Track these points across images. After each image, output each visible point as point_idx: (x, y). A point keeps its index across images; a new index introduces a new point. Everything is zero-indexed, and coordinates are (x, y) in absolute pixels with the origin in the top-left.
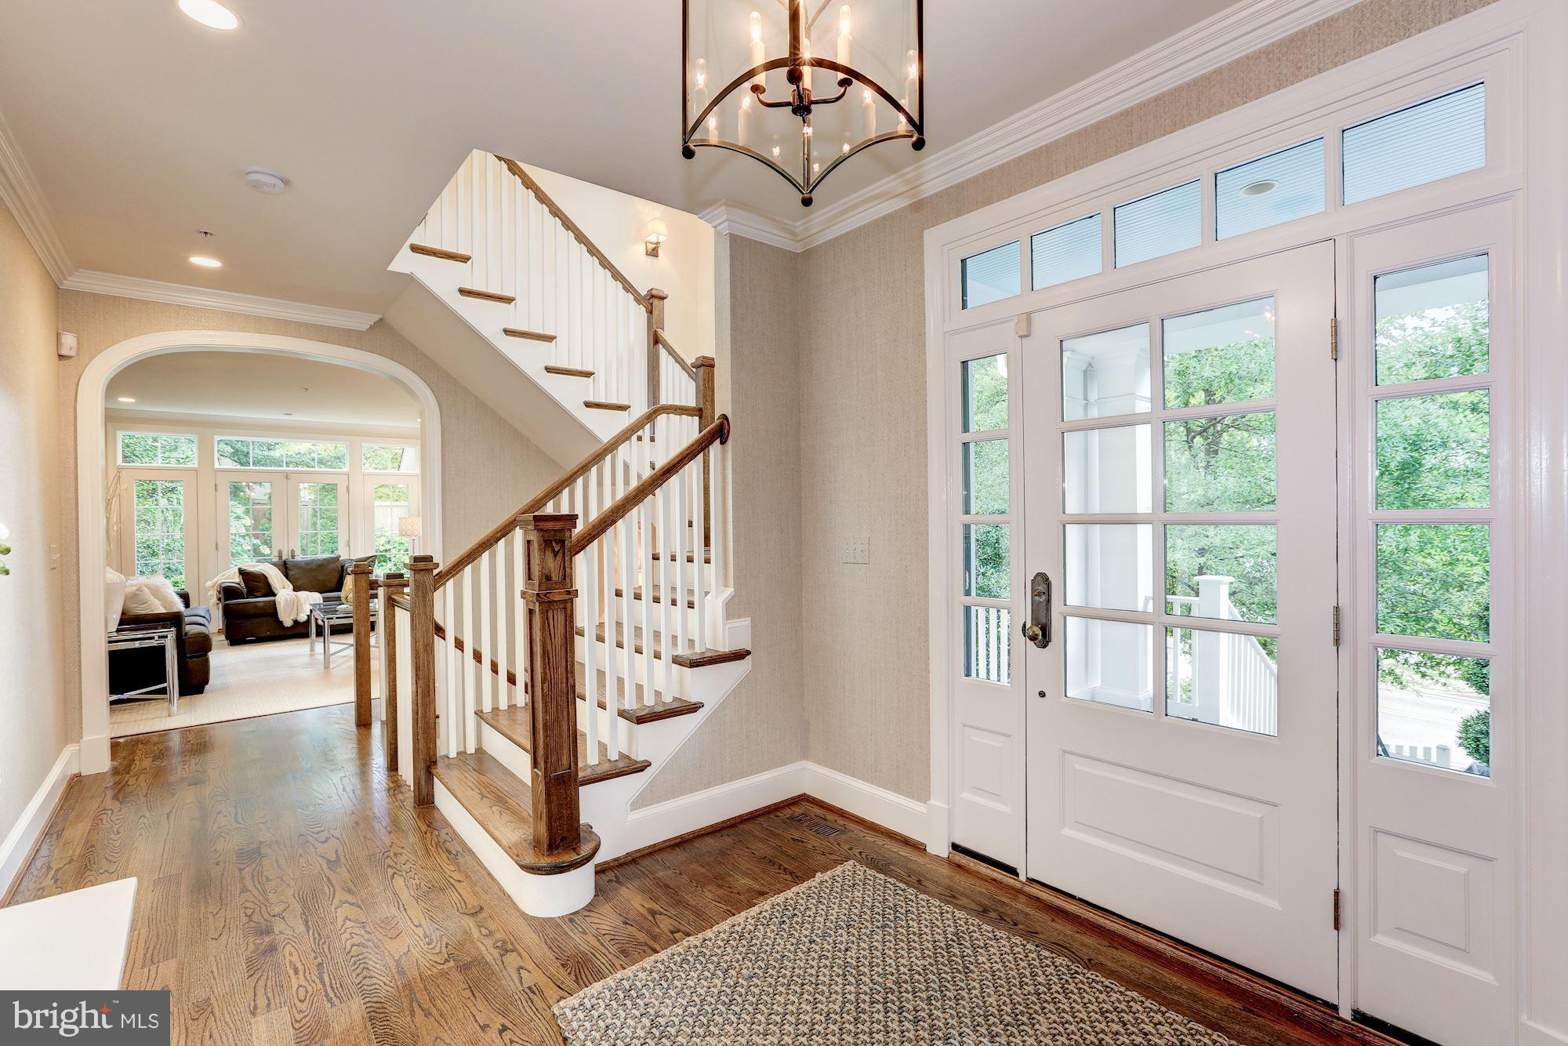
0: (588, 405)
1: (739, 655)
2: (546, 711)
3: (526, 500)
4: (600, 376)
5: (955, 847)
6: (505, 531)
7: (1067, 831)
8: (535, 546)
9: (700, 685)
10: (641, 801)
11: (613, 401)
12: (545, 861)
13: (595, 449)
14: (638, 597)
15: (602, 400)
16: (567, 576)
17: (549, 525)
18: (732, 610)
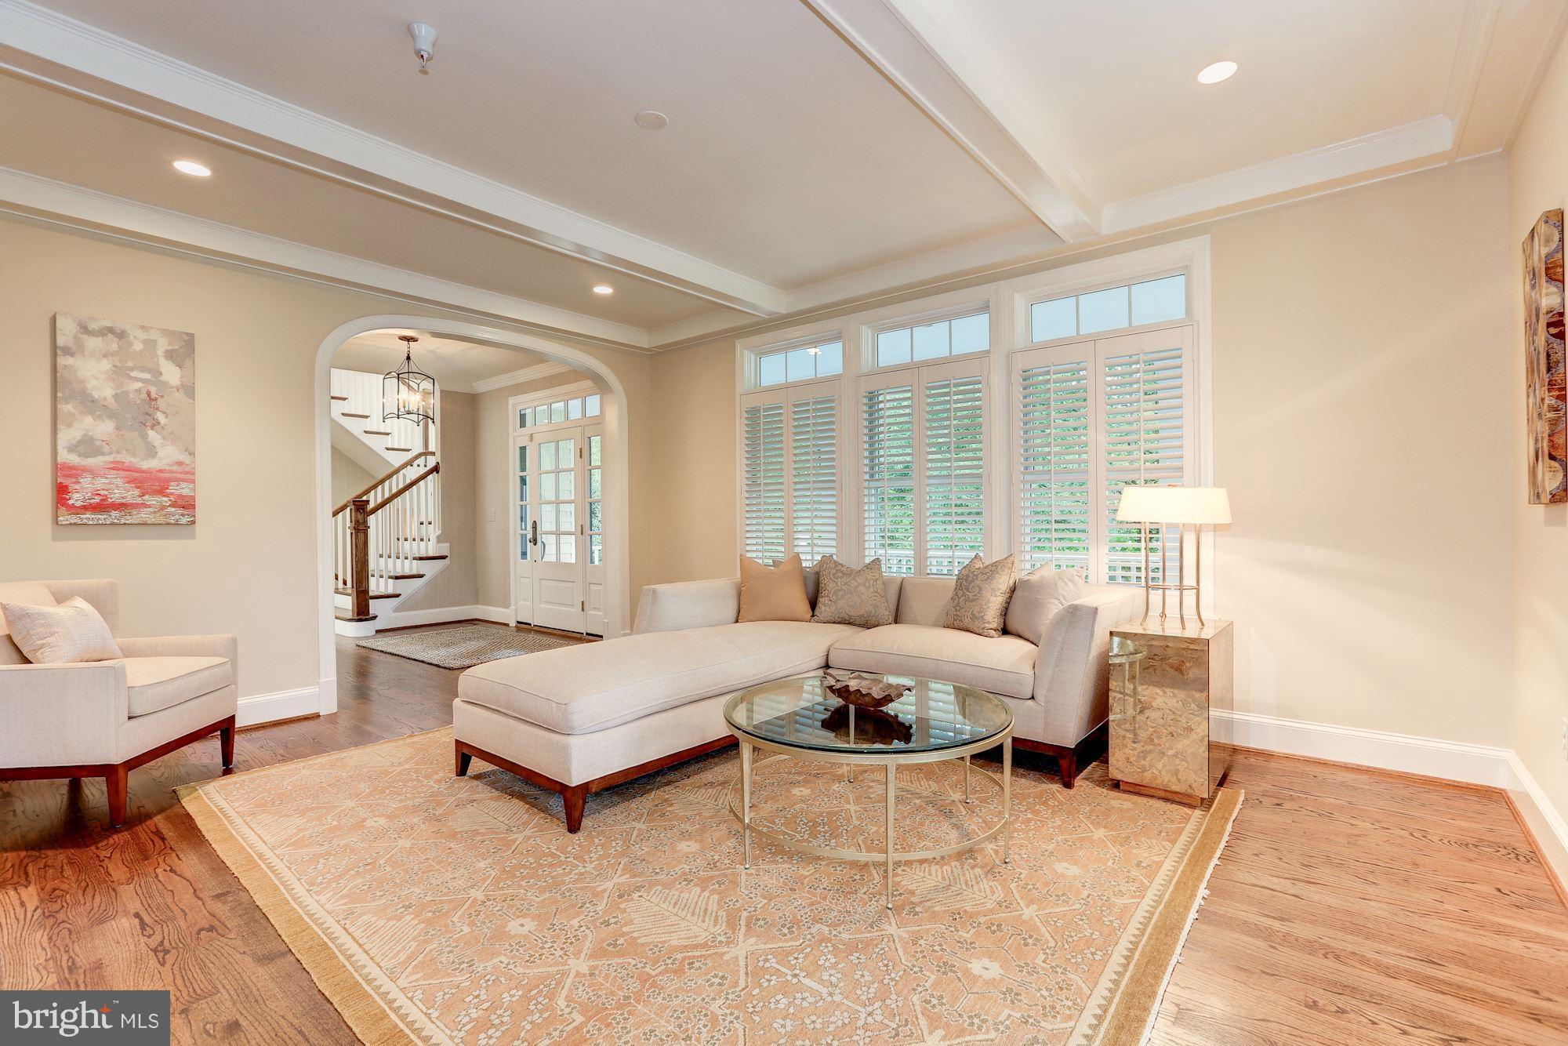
0: (388, 449)
1: (443, 557)
2: (357, 567)
3: (354, 495)
4: (395, 434)
5: (518, 622)
6: (343, 509)
7: (542, 606)
8: (353, 510)
9: (430, 569)
10: (397, 610)
11: (403, 447)
12: (356, 618)
13: (390, 470)
14: (414, 540)
15: (396, 447)
16: (365, 522)
17: (358, 504)
18: (440, 540)
